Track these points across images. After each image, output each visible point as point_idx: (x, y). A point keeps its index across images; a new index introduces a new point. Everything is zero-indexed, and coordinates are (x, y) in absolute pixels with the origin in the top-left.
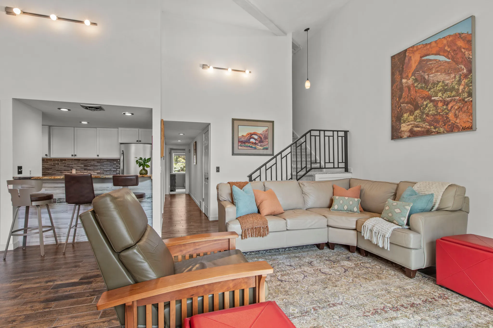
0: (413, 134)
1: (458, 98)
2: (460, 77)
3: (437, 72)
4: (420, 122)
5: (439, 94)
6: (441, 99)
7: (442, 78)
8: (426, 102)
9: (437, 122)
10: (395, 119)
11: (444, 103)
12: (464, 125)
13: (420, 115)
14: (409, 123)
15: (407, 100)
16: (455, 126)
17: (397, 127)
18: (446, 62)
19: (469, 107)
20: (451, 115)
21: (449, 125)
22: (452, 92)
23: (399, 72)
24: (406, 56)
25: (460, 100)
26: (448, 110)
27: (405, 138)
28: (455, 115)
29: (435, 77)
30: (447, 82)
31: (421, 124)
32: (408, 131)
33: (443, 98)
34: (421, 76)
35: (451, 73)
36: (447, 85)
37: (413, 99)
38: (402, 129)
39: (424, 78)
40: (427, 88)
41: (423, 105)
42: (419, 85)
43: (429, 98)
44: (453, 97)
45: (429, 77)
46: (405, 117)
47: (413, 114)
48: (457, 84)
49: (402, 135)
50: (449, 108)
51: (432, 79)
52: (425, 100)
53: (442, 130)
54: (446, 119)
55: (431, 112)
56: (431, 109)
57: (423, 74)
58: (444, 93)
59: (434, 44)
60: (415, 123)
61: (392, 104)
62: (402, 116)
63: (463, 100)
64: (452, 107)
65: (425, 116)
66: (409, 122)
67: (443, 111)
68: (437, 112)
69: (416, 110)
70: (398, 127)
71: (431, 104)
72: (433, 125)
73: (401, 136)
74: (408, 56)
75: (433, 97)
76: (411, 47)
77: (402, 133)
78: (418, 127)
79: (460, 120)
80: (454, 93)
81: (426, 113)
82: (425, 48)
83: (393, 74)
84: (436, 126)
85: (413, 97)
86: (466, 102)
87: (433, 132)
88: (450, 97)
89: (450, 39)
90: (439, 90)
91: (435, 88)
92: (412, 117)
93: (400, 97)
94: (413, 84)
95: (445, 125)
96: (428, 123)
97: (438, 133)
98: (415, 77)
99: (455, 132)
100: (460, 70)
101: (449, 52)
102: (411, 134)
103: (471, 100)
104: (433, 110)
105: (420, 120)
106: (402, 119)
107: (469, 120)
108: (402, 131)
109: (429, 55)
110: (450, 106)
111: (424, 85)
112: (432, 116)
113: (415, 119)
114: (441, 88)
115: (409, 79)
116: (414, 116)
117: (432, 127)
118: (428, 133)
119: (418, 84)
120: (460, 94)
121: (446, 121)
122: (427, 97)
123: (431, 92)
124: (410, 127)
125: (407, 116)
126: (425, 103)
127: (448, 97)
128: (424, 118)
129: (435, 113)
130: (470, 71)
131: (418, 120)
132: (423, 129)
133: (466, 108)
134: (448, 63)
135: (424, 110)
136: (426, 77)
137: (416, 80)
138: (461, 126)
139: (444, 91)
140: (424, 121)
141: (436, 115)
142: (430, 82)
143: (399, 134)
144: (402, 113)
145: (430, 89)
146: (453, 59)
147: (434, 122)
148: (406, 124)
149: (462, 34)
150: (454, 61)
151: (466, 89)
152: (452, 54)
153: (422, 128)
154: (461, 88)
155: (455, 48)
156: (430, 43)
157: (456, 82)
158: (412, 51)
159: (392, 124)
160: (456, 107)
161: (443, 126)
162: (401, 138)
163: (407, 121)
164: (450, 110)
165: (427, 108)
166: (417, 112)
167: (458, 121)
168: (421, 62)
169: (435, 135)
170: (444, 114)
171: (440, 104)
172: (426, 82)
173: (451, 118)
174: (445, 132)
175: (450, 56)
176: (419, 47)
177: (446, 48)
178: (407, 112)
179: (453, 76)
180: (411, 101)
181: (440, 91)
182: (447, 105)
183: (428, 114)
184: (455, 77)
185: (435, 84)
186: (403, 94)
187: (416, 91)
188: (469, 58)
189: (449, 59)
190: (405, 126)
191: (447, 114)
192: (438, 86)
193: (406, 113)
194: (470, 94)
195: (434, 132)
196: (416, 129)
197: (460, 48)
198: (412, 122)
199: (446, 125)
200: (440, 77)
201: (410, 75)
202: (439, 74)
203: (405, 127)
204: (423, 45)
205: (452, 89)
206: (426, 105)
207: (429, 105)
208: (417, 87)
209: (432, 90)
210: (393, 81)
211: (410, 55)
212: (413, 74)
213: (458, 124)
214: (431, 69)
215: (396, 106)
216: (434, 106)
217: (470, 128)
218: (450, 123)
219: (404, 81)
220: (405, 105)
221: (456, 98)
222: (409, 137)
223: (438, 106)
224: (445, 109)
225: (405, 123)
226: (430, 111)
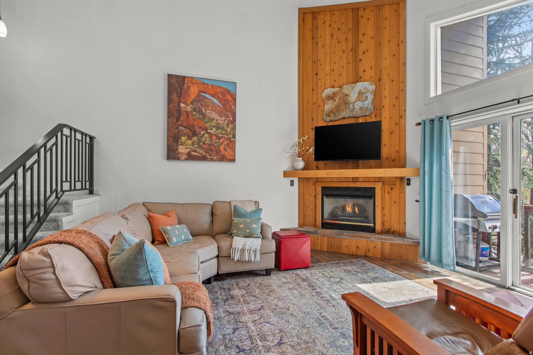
0: (190, 157)
1: (226, 136)
2: (228, 122)
3: (213, 110)
4: (197, 147)
5: (213, 129)
6: (215, 133)
7: (216, 117)
8: (203, 132)
9: (212, 151)
10: (172, 139)
11: (217, 138)
12: (230, 157)
13: (197, 141)
14: (186, 147)
15: (185, 124)
16: (224, 157)
17: (174, 147)
18: (219, 106)
19: (233, 145)
20: (221, 148)
21: (220, 155)
22: (223, 131)
23: (177, 93)
24: (184, 82)
25: (228, 139)
26: (220, 144)
27: (183, 160)
28: (225, 148)
29: (211, 114)
30: (220, 121)
31: (198, 150)
32: (186, 154)
33: (216, 133)
34: (199, 108)
35: (223, 116)
36: (219, 124)
37: (191, 126)
38: (180, 150)
39: (202, 111)
40: (204, 120)
41: (200, 134)
42: (197, 115)
43: (206, 129)
44: (223, 134)
45: (206, 111)
46: (183, 140)
47: (191, 139)
48: (226, 126)
49: (180, 156)
50: (221, 142)
51: (208, 114)
52: (202, 130)
53: (215, 158)
54: (218, 150)
55: (207, 142)
56: (207, 139)
57: (200, 107)
58: (217, 129)
59: (210, 87)
60: (193, 148)
61: (168, 124)
62: (179, 138)
63: (230, 139)
64: (222, 142)
65: (201, 144)
66: (187, 145)
67: (216, 143)
68: (212, 143)
69: (193, 136)
70: (176, 148)
71: (207, 135)
72: (208, 153)
73: (178, 157)
74: (187, 84)
75: (209, 130)
76: (191, 77)
78: (196, 152)
79: (227, 153)
80: (224, 132)
81: (203, 141)
82: (203, 86)
83: (170, 93)
84: (210, 154)
85: (191, 125)
86: (232, 141)
87: (208, 159)
88: (221, 134)
89: (222, 90)
90: (213, 125)
91: (211, 123)
92: (189, 142)
93: (178, 119)
94: (191, 112)
95: (217, 155)
96: (204, 150)
97: (212, 160)
98: (193, 106)
99: (224, 161)
100: (228, 116)
101: (221, 99)
102: (188, 157)
103: (234, 140)
104: (209, 140)
105: (198, 146)
106: (180, 140)
107: (233, 155)
108: (179, 153)
109: (206, 93)
110: (221, 141)
111: (201, 117)
112: (208, 145)
113: (193, 144)
114: (215, 125)
115: (188, 106)
116: (192, 141)
117: (208, 154)
118: (203, 158)
119: (197, 114)
120: (228, 134)
121: (218, 152)
122: (204, 128)
123: (207, 125)
124: (188, 150)
125: (185, 140)
126: (202, 133)
127: (220, 134)
128: (201, 146)
129: (210, 144)
130: (234, 120)
131: (196, 146)
132: (200, 155)
133: (231, 145)
134: (221, 107)
135: (201, 138)
136: (204, 111)
137: (194, 110)
138: (228, 157)
139: (218, 128)
140: (201, 147)
141: (211, 145)
142: (207, 117)
143: (176, 156)
144: (180, 135)
145: (206, 122)
146: (224, 105)
147: (209, 150)
148: (183, 147)
149: (230, 91)
150: (225, 108)
151: (232, 132)
152: (224, 102)
153: (199, 153)
154: (229, 130)
155: (226, 99)
156: (207, 84)
157: (225, 124)
158: (191, 81)
159: (168, 143)
160: (225, 143)
161: (216, 155)
162: (178, 159)
163: (184, 144)
164: (221, 144)
165: (203, 138)
166: (195, 138)
167: (226, 153)
168: (199, 95)
169: (210, 161)
170: (217, 146)
171: (214, 138)
172: (204, 115)
173: (222, 150)
174: (217, 160)
175: (222, 103)
176: (199, 82)
177: (219, 95)
178: (185, 136)
179: (224, 119)
180: (189, 126)
181: (215, 127)
182: (219, 139)
183: (205, 142)
184: (225, 120)
185: (210, 120)
186: (182, 117)
187: (194, 119)
188: (234, 111)
189: (221, 105)
190: (183, 148)
191: (219, 146)
192: (213, 122)
193: (184, 136)
194: (234, 137)
195: (209, 159)
196: (193, 153)
197: (228, 101)
198: (190, 146)
199: (218, 155)
200: (214, 115)
201: (189, 102)
202: (214, 113)
203: (182, 150)
204: (202, 82)
205: (223, 129)
206: (203, 135)
207: (205, 135)
208: (195, 116)
209: (208, 124)
210: (170, 101)
211: (190, 84)
212: (192, 103)
213: (226, 156)
214: (208, 106)
215: (173, 127)
216: (210, 137)
217: (233, 160)
218: (221, 154)
219: (182, 105)
220: (184, 128)
221: (225, 136)
222: (187, 159)
223: (212, 138)
224: (218, 142)
225: (182, 145)
226: (206, 140)
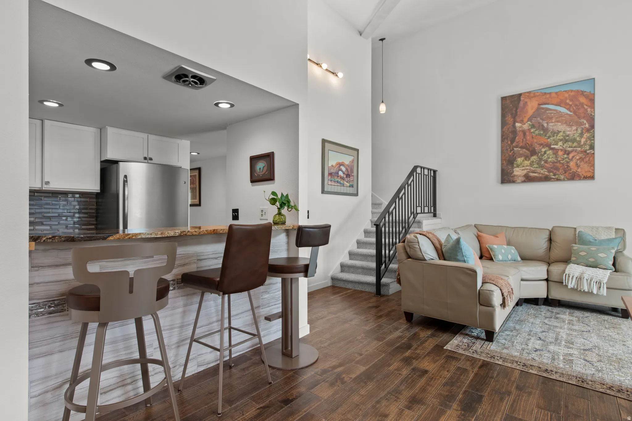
0: (528, 179)
1: (579, 149)
2: (582, 131)
3: (558, 122)
4: (537, 167)
5: (559, 143)
6: (561, 148)
7: (563, 129)
8: (545, 149)
9: (557, 169)
10: (506, 162)
11: (565, 153)
12: (585, 175)
13: (537, 161)
14: (523, 168)
15: (521, 145)
16: (576, 174)
17: (509, 171)
18: (567, 114)
19: (591, 158)
20: (572, 164)
21: (570, 173)
22: (573, 143)
23: (512, 114)
24: (520, 100)
25: (582, 152)
26: (569, 159)
27: (519, 183)
28: (577, 164)
29: (555, 127)
30: (568, 133)
31: (539, 170)
32: (523, 176)
33: (563, 147)
34: (539, 123)
35: (572, 125)
36: (568, 136)
37: (529, 145)
38: (515, 173)
39: (543, 125)
40: (546, 136)
41: (541, 152)
42: (536, 132)
43: (548, 146)
44: (575, 147)
45: (548, 125)
46: (519, 162)
47: (529, 159)
48: (578, 136)
49: (515, 179)
50: (570, 157)
51: (551, 127)
52: (543, 147)
53: (562, 177)
54: (567, 167)
55: (550, 160)
56: (551, 157)
57: (541, 121)
58: (565, 143)
59: (554, 95)
60: (532, 168)
61: (502, 147)
62: (515, 160)
63: (585, 152)
64: (573, 157)
65: (543, 162)
66: (523, 166)
67: (563, 159)
68: (557, 160)
69: (532, 155)
70: (510, 171)
71: (550, 151)
72: (552, 172)
73: (514, 180)
74: (523, 100)
75: (553, 145)
76: (528, 92)
77: (515, 177)
78: (535, 173)
79: (581, 169)
80: (575, 144)
81: (545, 160)
82: (544, 97)
83: (503, 116)
84: (556, 173)
85: (529, 143)
86: (588, 154)
87: (552, 179)
88: (572, 147)
89: (572, 94)
90: (559, 139)
91: (555, 137)
92: (527, 163)
93: (513, 141)
94: (529, 130)
95: (565, 173)
96: (547, 170)
97: (558, 180)
98: (531, 123)
99: (576, 180)
100: (582, 124)
101: (571, 105)
102: (526, 179)
103: (593, 152)
104: (552, 157)
105: (538, 166)
106: (515, 163)
107: (591, 170)
108: (515, 176)
109: (548, 104)
110: (571, 156)
111: (542, 132)
112: (552, 163)
113: (531, 164)
114: (562, 137)
115: (524, 124)
116: (530, 161)
117: (551, 174)
118: (546, 179)
119: (536, 130)
120: (582, 146)
121: (567, 169)
122: (545, 145)
123: (550, 140)
124: (525, 172)
125: (522, 161)
126: (543, 150)
127: (569, 147)
128: (543, 165)
129: (555, 161)
130: (592, 127)
131: (535, 166)
132: (541, 175)
133: (587, 159)
134: (570, 115)
135: (542, 156)
136: (545, 125)
137: (533, 126)
138: (583, 175)
139: (565, 141)
140: (542, 167)
141: (556, 162)
142: (550, 131)
143: (511, 179)
144: (515, 157)
145: (549, 137)
146: (575, 112)
147: (554, 168)
148: (520, 169)
149: (585, 92)
150: (577, 115)
151: (588, 142)
152: (574, 108)
153: (540, 174)
154: (583, 140)
155: (577, 103)
156: (550, 93)
157: (578, 135)
158: (528, 96)
159: (502, 167)
160: (578, 158)
161: (564, 173)
162: (514, 182)
163: (521, 166)
164: (572, 160)
165: (545, 155)
166: (534, 158)
167: (579, 170)
168: (538, 109)
169: (555, 181)
170: (565, 162)
171: (560, 153)
172: (545, 130)
173: (572, 167)
174: (566, 179)
175: (572, 109)
176: (538, 94)
177: (568, 101)
178: (522, 157)
179: (574, 128)
180: (527, 146)
181: (561, 140)
182: (568, 154)
183: (547, 160)
184: (577, 130)
185: (555, 133)
186: (517, 137)
187: (532, 137)
188: (591, 115)
189: (571, 112)
190: (519, 170)
191: (568, 162)
192: (559, 135)
193: (519, 157)
194: (592, 147)
195: (554, 179)
196: (531, 174)
197: (582, 104)
198: (528, 167)
199: (567, 173)
200: (561, 127)
201: (525, 120)
202: (560, 124)
203: (518, 172)
204: (542, 93)
205: (574, 141)
206: (545, 153)
207: (548, 153)
208: (534, 133)
209: (552, 138)
210: (504, 123)
211: (526, 100)
212: (530, 120)
213: (579, 173)
214: (551, 118)
215: (507, 150)
216: (554, 154)
217: (592, 178)
218: (571, 172)
219: (518, 125)
220: (520, 149)
221: (577, 149)
222: (524, 182)
223: (558, 155)
224: (566, 158)
225: (518, 167)
226: (549, 158)
